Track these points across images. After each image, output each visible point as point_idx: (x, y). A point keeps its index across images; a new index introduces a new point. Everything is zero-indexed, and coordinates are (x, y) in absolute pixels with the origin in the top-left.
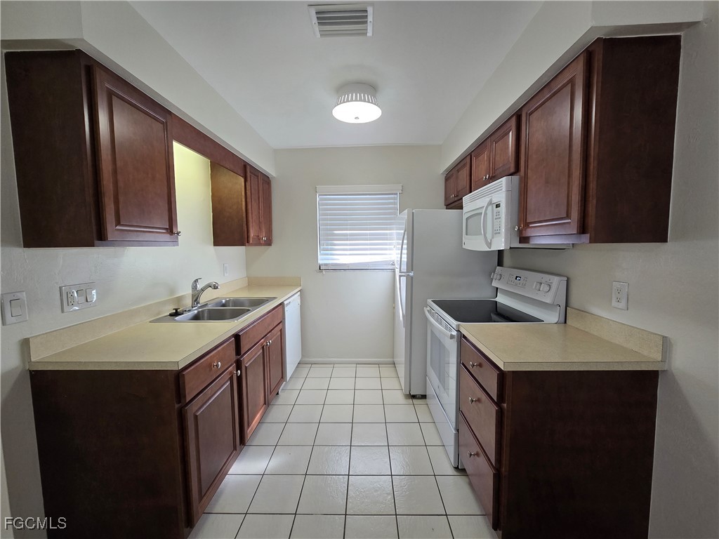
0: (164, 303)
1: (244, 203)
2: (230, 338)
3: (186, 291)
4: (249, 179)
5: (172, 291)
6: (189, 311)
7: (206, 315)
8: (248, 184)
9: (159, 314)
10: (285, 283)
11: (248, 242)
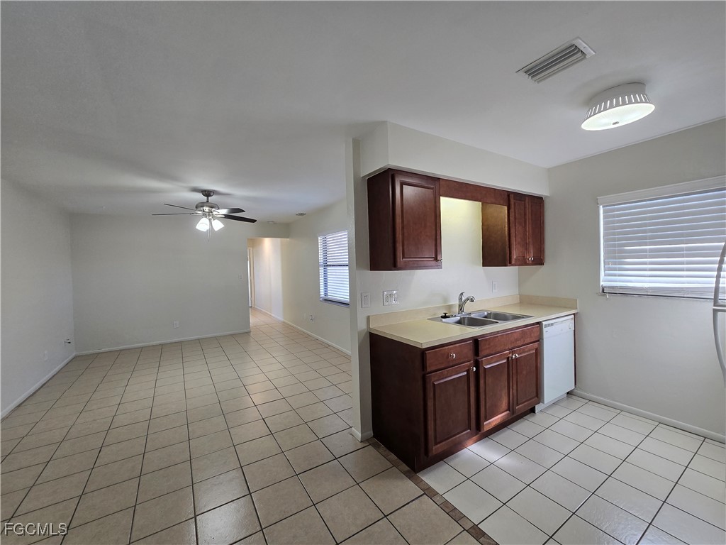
0: (439, 308)
1: (506, 229)
2: (469, 339)
3: (456, 302)
4: (512, 206)
5: (446, 300)
6: (455, 316)
7: (466, 322)
8: (512, 210)
9: (435, 315)
10: (554, 304)
11: (510, 263)
